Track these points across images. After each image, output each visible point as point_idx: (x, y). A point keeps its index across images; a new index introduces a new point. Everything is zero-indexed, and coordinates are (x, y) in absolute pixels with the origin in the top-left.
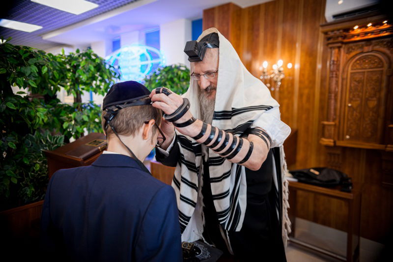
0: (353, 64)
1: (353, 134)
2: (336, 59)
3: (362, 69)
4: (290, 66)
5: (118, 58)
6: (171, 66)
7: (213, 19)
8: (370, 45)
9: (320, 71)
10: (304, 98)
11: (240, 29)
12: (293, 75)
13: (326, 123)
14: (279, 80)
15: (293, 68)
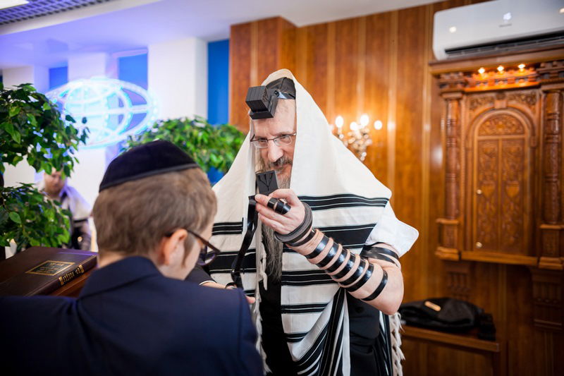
0: (481, 126)
1: (487, 239)
2: (454, 118)
3: (495, 134)
4: (378, 125)
5: (62, 100)
6: (179, 121)
7: (249, 42)
8: (503, 98)
9: (429, 136)
10: (405, 181)
11: (294, 61)
12: (386, 141)
13: (443, 221)
14: (362, 148)
15: (384, 129)
